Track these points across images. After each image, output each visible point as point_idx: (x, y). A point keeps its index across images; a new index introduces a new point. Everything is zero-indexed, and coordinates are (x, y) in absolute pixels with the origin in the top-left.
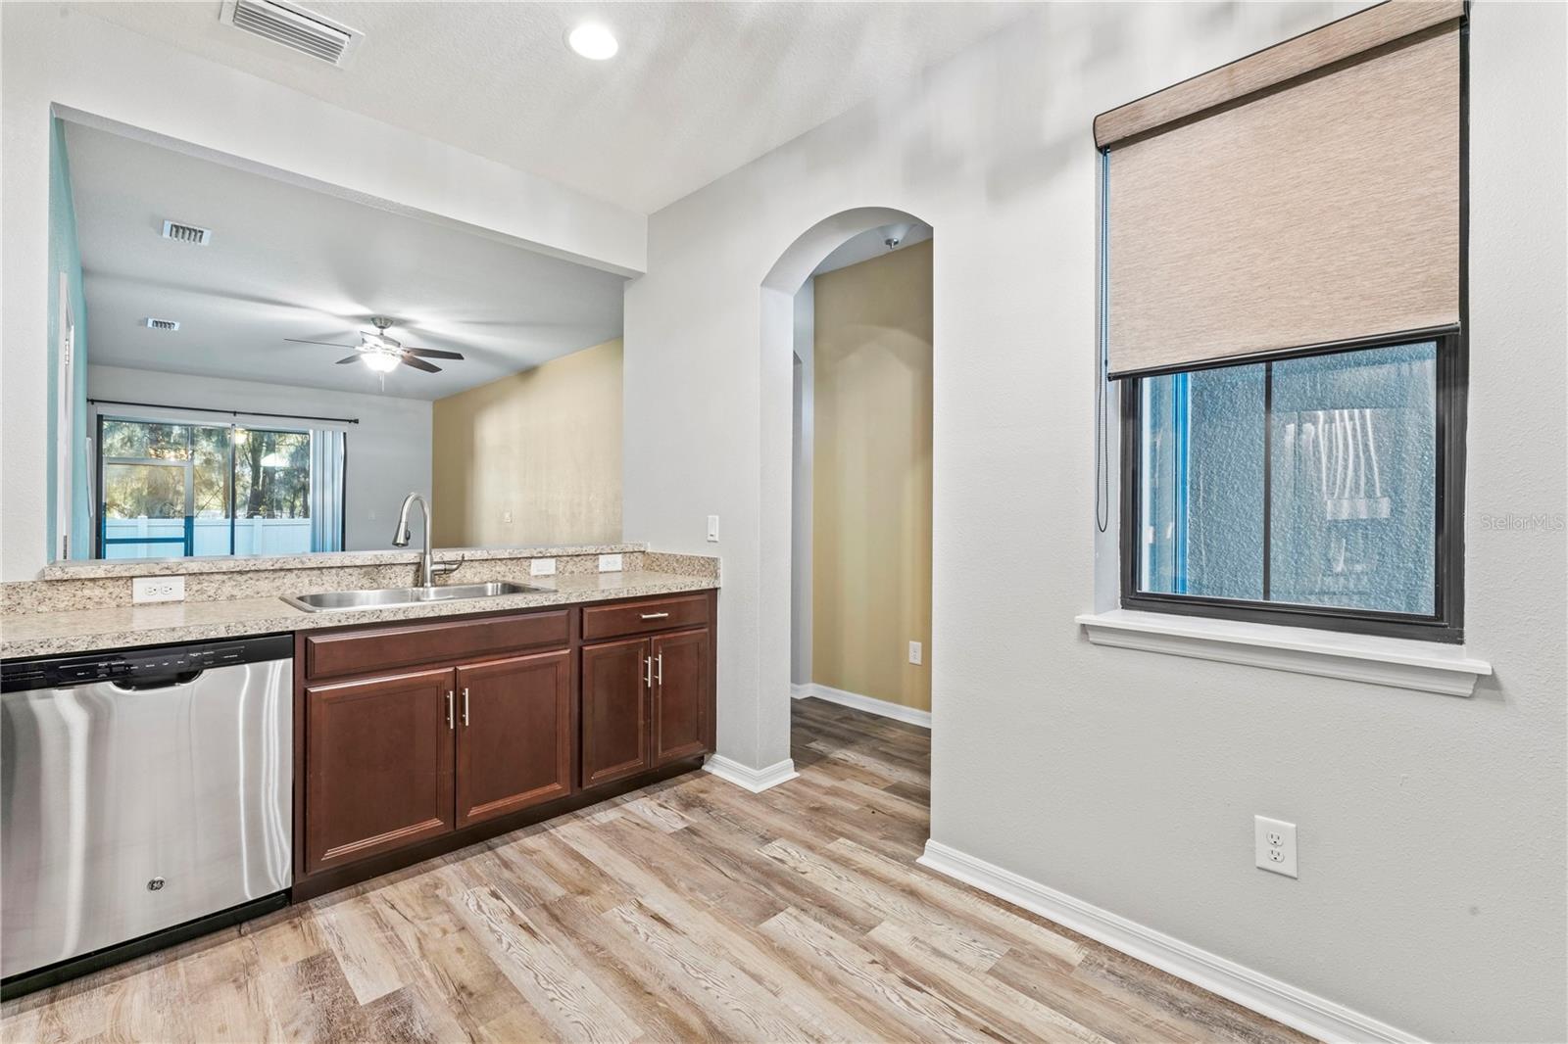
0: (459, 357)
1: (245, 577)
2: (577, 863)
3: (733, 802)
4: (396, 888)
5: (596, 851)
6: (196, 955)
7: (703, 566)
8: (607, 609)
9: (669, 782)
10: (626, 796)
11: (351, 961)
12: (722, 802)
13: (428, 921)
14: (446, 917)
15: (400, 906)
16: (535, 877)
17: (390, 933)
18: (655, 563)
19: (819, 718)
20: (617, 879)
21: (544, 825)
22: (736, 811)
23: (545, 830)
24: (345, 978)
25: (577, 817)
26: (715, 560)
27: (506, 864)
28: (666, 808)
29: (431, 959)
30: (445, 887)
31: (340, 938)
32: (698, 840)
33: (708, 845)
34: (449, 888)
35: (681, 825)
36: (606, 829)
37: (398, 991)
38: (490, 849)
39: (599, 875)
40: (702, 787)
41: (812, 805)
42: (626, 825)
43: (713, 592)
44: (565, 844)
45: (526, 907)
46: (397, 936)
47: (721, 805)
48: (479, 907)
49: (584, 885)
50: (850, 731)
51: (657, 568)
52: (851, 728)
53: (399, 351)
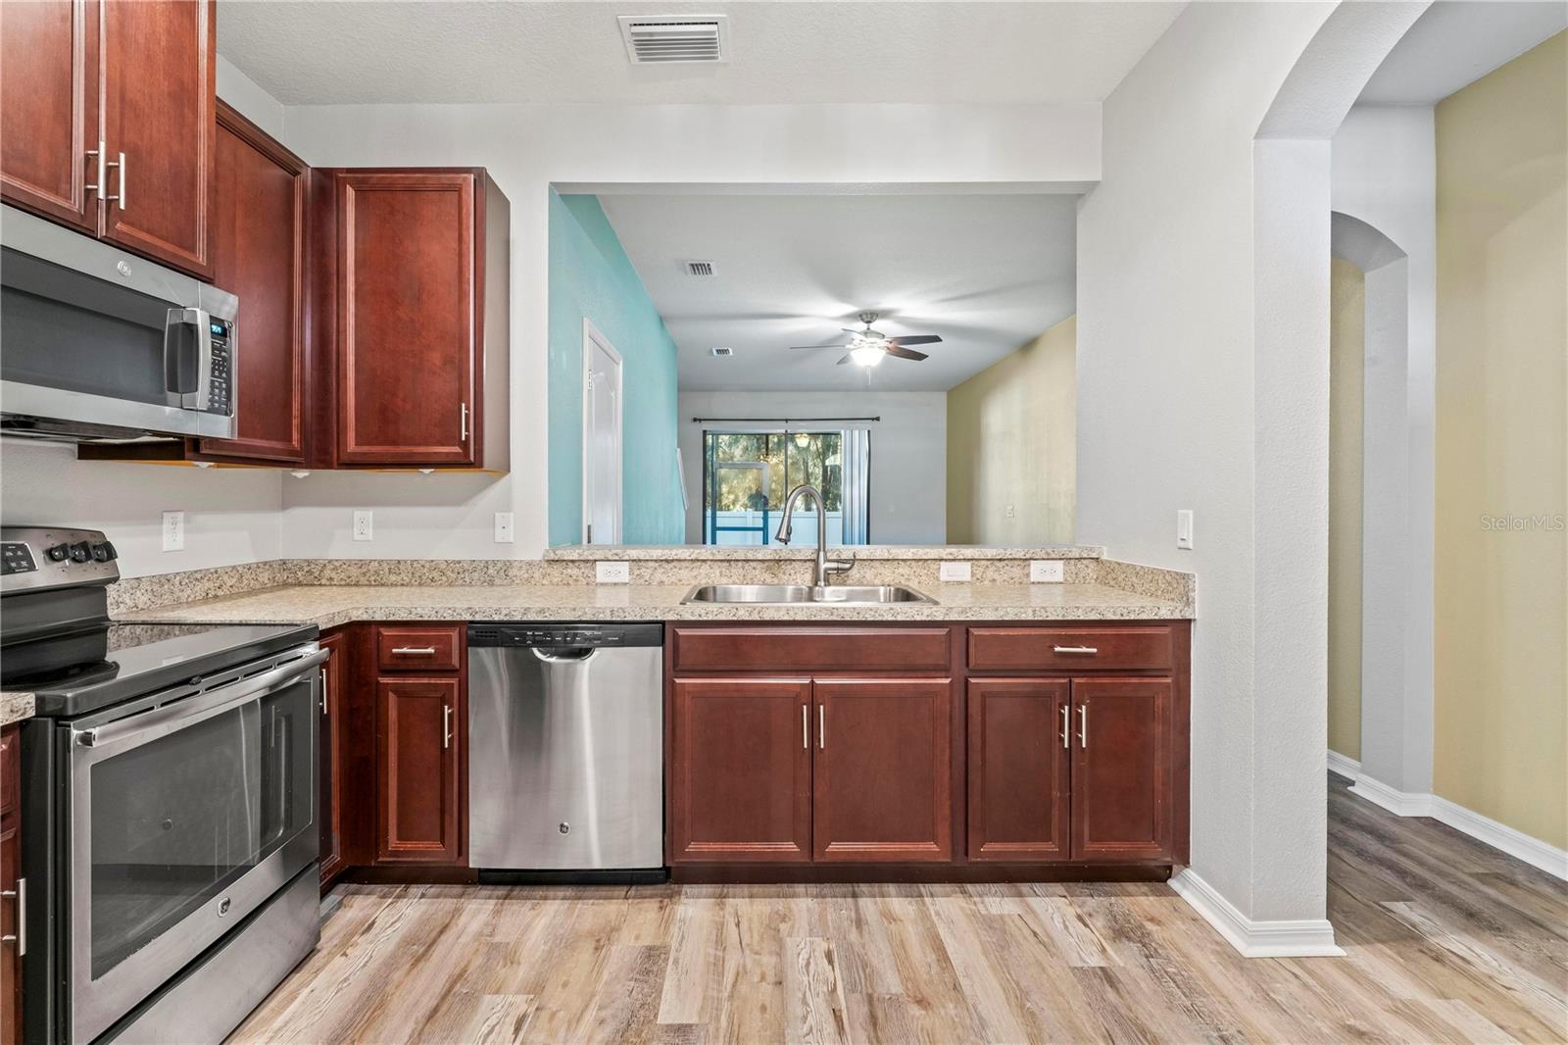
0: (936, 339)
1: (671, 565)
2: (934, 956)
3: (1197, 956)
4: (752, 904)
5: (965, 950)
6: (591, 901)
7: (1169, 583)
8: (1002, 632)
9: (1108, 886)
10: (1038, 887)
11: (677, 968)
12: (1179, 950)
13: (757, 957)
14: (774, 960)
15: (744, 926)
16: (880, 952)
17: (720, 953)
18: (1110, 574)
19: (1432, 861)
20: (970, 1002)
21: (922, 889)
22: (1195, 974)
23: (921, 896)
24: (663, 985)
25: (964, 892)
26: (1184, 576)
27: (859, 923)
28: (1086, 925)
29: (735, 1004)
30: (790, 923)
31: (683, 937)
32: (1111, 995)
33: (1123, 1011)
34: (793, 927)
35: (1095, 961)
36: (992, 925)
37: (691, 1026)
38: (854, 896)
39: (951, 986)
40: (1155, 913)
41: (1351, 1022)
42: (1020, 929)
43: (1185, 624)
44: (933, 925)
45: (851, 988)
46: (724, 961)
47: (1174, 955)
48: (808, 964)
49: (927, 991)
50: (1500, 904)
51: (1112, 583)
52: (1504, 899)
53: (883, 343)
